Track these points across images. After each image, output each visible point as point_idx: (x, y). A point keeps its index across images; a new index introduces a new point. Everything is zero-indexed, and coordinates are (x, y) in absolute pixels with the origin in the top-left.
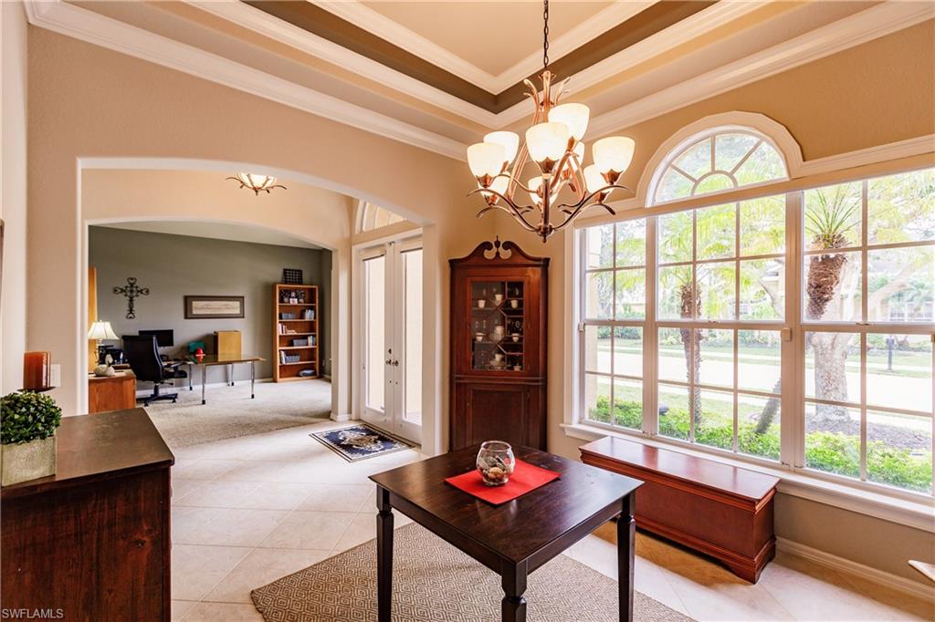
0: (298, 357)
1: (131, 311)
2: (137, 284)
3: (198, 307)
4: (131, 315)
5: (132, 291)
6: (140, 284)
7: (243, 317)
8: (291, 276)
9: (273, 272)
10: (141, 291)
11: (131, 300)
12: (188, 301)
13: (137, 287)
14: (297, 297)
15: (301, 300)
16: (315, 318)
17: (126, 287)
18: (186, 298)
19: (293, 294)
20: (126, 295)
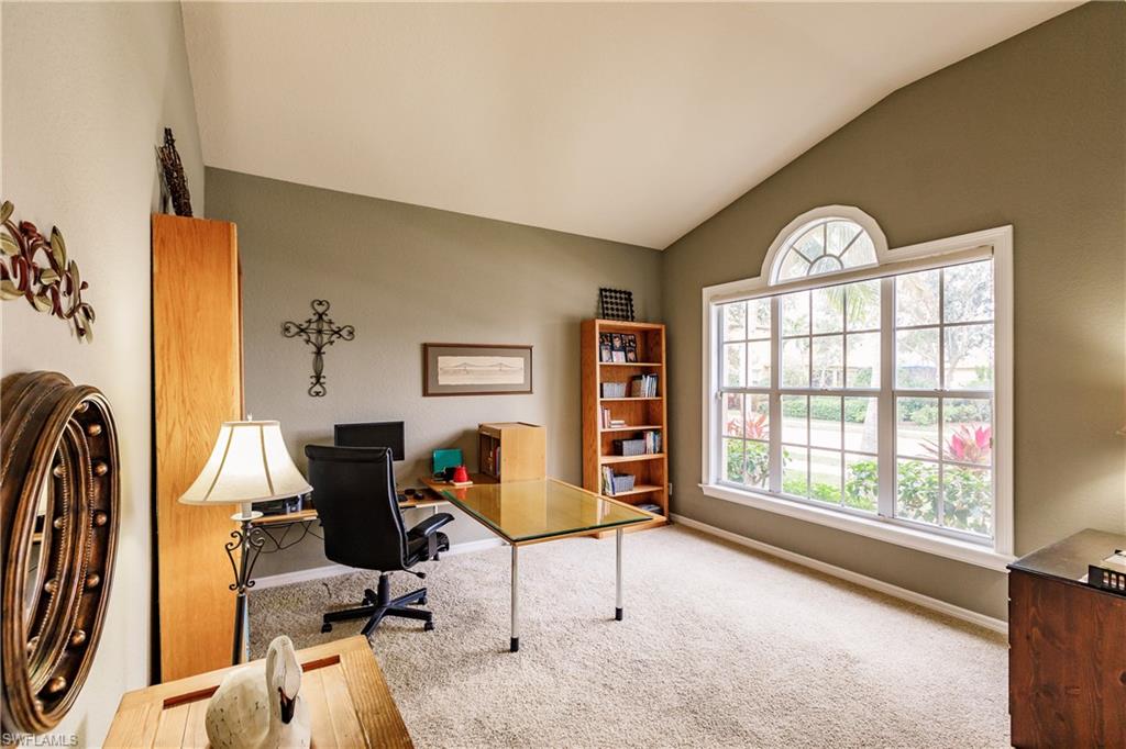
0: (631, 479)
1: (318, 377)
2: (331, 315)
3: (451, 370)
4: (318, 388)
5: (320, 332)
6: (337, 316)
7: (531, 392)
8: (615, 302)
9: (578, 295)
10: (338, 332)
11: (319, 353)
12: (428, 353)
13: (330, 322)
14: (623, 348)
15: (631, 356)
16: (658, 394)
17: (309, 321)
18: (425, 347)
19: (617, 343)
20: (308, 341)
